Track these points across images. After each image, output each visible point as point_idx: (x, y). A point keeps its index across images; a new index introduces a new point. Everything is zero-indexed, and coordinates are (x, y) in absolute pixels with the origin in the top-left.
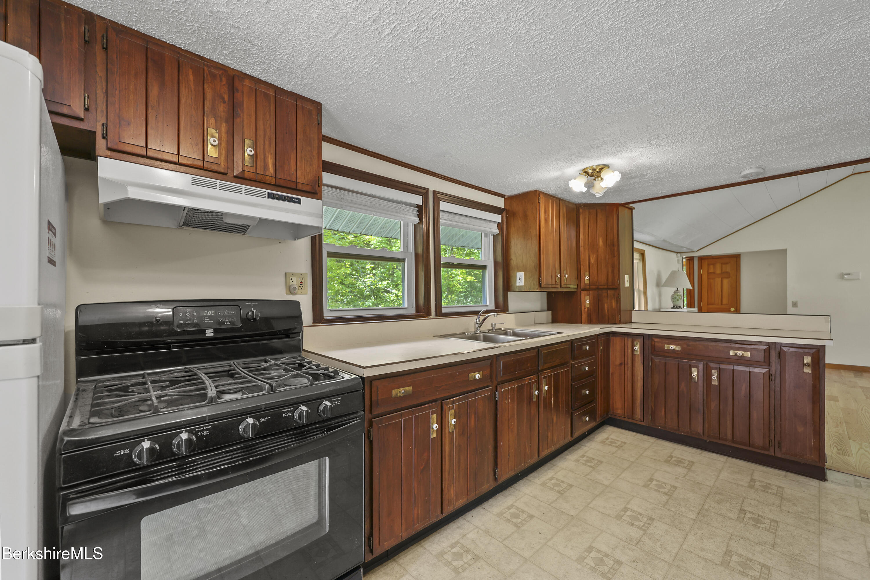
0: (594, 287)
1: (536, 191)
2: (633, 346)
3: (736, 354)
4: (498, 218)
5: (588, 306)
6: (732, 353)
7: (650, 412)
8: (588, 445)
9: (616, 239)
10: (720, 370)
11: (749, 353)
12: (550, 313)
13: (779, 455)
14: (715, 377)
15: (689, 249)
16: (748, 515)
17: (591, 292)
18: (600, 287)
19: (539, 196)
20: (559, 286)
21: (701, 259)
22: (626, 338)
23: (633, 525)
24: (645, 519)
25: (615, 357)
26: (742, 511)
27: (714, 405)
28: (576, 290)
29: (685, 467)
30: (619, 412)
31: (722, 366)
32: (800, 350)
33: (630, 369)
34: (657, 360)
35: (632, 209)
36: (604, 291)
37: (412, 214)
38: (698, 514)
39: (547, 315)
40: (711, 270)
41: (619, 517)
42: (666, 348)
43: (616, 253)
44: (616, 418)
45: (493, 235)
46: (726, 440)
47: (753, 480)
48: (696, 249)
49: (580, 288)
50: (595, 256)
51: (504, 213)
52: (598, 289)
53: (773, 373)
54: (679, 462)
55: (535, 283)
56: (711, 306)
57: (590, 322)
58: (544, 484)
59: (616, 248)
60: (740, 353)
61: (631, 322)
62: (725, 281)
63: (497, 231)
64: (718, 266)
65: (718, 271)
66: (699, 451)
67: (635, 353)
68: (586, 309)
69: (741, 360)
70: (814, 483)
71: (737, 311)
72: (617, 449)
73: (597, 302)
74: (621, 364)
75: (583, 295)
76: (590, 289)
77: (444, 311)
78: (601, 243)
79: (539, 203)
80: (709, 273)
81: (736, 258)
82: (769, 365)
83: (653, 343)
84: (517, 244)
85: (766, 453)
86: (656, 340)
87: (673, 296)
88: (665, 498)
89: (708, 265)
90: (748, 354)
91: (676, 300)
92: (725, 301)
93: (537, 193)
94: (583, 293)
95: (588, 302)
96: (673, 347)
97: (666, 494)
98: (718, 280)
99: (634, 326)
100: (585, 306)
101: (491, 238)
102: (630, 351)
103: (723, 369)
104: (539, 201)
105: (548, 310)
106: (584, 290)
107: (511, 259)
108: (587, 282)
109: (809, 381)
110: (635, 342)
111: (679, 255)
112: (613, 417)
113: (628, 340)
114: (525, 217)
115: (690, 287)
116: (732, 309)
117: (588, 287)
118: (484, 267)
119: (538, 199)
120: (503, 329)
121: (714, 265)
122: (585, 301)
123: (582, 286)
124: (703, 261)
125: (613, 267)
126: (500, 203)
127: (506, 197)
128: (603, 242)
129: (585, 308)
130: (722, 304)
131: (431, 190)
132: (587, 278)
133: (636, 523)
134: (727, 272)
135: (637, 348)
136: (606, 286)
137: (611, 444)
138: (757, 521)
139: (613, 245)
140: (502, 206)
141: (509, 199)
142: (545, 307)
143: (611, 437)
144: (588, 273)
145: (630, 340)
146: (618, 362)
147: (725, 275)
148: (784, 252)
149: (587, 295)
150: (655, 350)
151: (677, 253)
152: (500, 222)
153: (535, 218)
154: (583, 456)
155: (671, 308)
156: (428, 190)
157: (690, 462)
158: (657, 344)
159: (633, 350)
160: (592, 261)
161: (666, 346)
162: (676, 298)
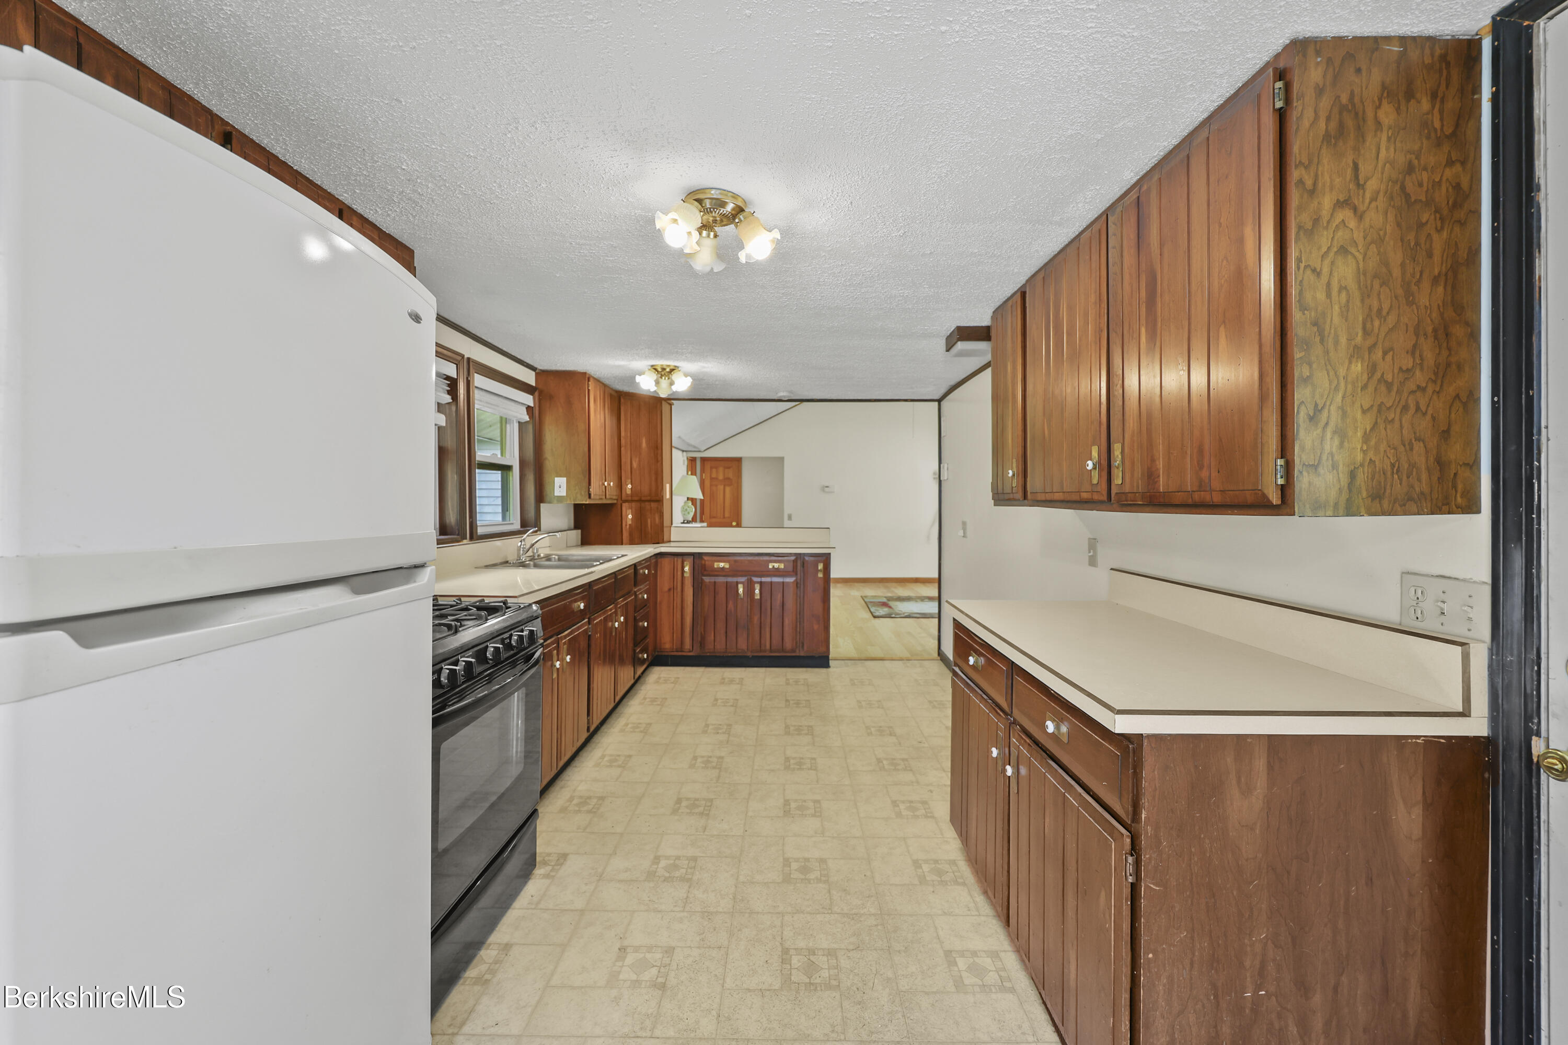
0: (636, 498)
1: (585, 373)
2: (683, 567)
3: (773, 566)
4: (529, 400)
5: (630, 523)
6: (770, 567)
7: (699, 639)
8: (643, 688)
9: (659, 441)
10: (761, 583)
11: (783, 564)
12: (579, 531)
13: (802, 654)
14: (757, 591)
15: (695, 447)
16: (791, 702)
17: (634, 504)
18: (643, 499)
19: (589, 381)
20: (604, 497)
21: (704, 460)
22: (676, 559)
23: (718, 733)
24: (725, 727)
25: (664, 583)
26: (787, 701)
27: (756, 619)
28: (615, 502)
29: (738, 684)
30: (667, 646)
31: (764, 579)
32: (816, 558)
33: (679, 594)
34: (707, 579)
35: (671, 405)
36: (647, 503)
37: (441, 390)
38: (760, 711)
39: (576, 535)
40: (714, 475)
41: (705, 732)
42: (716, 566)
43: (659, 458)
44: (664, 654)
45: (519, 422)
46: (765, 651)
47: (787, 680)
48: (703, 449)
49: (623, 498)
50: (637, 459)
51: (537, 394)
52: (640, 501)
53: (799, 581)
54: (732, 681)
55: (583, 493)
56: (714, 520)
57: (632, 542)
58: (622, 731)
59: (659, 452)
60: (776, 565)
61: (670, 541)
62: (728, 489)
63: (527, 418)
64: (721, 469)
65: (721, 477)
66: (743, 669)
67: (685, 575)
68: (628, 527)
69: (777, 573)
70: (823, 670)
71: (739, 525)
72: (673, 685)
73: (640, 516)
74: (670, 590)
75: (624, 509)
76: (632, 501)
77: (480, 531)
78: (644, 445)
79: (589, 390)
80: (712, 479)
81: (738, 460)
82: (796, 574)
83: (703, 562)
84: (555, 439)
85: (794, 654)
86: (706, 558)
87: (683, 507)
88: (732, 709)
89: (711, 468)
90: (782, 566)
91: (686, 513)
92: (727, 515)
93: (587, 376)
94: (625, 506)
95: (630, 516)
96: (722, 565)
97: (732, 706)
98: (721, 487)
99: (672, 544)
100: (626, 522)
101: (516, 426)
102: (679, 573)
103: (764, 582)
104: (588, 387)
105: (576, 527)
106: (626, 501)
107: (546, 459)
108: (629, 492)
109: (821, 583)
110: (685, 563)
111: (685, 453)
112: (660, 654)
113: (677, 561)
114: (569, 403)
115: (702, 498)
116: (734, 524)
117: (630, 498)
118: (506, 469)
119: (588, 384)
120: (542, 555)
121: (716, 468)
122: (627, 516)
123: (624, 497)
124: (706, 462)
125: (656, 474)
126: (529, 378)
127: (537, 371)
128: (646, 443)
129: (626, 525)
130: (724, 517)
131: (466, 356)
132: (630, 486)
133: (720, 731)
134: (729, 479)
135: (687, 569)
136: (649, 498)
137: (666, 681)
138: (798, 703)
139: (657, 448)
140: (532, 382)
141: (542, 374)
142: (572, 525)
143: (662, 676)
144: (630, 480)
145: (680, 560)
146: (666, 589)
147: (727, 481)
148: (781, 460)
149: (629, 509)
150: (705, 570)
151: (683, 451)
152: (532, 405)
153: (584, 408)
154: (645, 699)
155: (682, 523)
156: (463, 356)
157: (740, 679)
158: (707, 563)
159: (683, 572)
160: (635, 465)
161: (716, 565)
162: (686, 510)
